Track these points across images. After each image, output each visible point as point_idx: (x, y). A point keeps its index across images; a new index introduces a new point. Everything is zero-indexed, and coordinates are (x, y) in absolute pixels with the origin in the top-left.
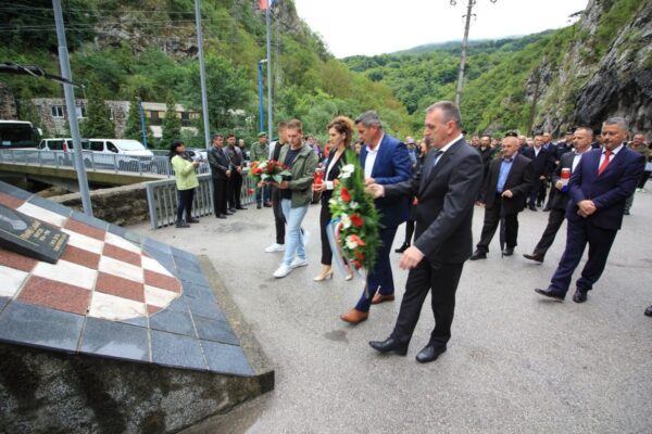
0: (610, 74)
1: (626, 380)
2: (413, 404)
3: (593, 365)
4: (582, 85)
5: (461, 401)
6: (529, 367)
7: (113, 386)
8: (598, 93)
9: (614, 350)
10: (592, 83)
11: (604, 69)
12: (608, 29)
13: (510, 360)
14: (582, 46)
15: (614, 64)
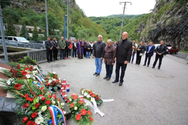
0: (159, 26)
1: (170, 110)
2: (114, 120)
3: (161, 106)
4: (152, 29)
5: (127, 118)
6: (145, 107)
7: (16, 122)
8: (156, 31)
9: (166, 101)
10: (155, 29)
11: (158, 25)
12: (159, 14)
13: (140, 105)
14: (152, 19)
15: (160, 24)
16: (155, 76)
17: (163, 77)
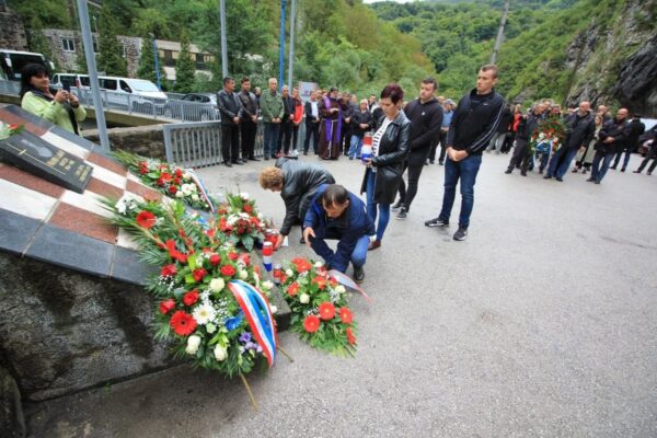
4: (630, 54)
8: (646, 64)
14: (638, 8)
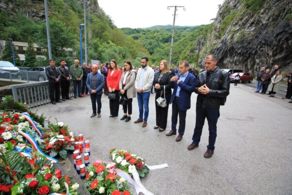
0: (225, 43)
4: (215, 47)
8: (220, 50)
10: (219, 47)
11: (223, 41)
12: (224, 26)
14: (215, 32)
15: (226, 39)
16: (227, 118)
17: (237, 119)
